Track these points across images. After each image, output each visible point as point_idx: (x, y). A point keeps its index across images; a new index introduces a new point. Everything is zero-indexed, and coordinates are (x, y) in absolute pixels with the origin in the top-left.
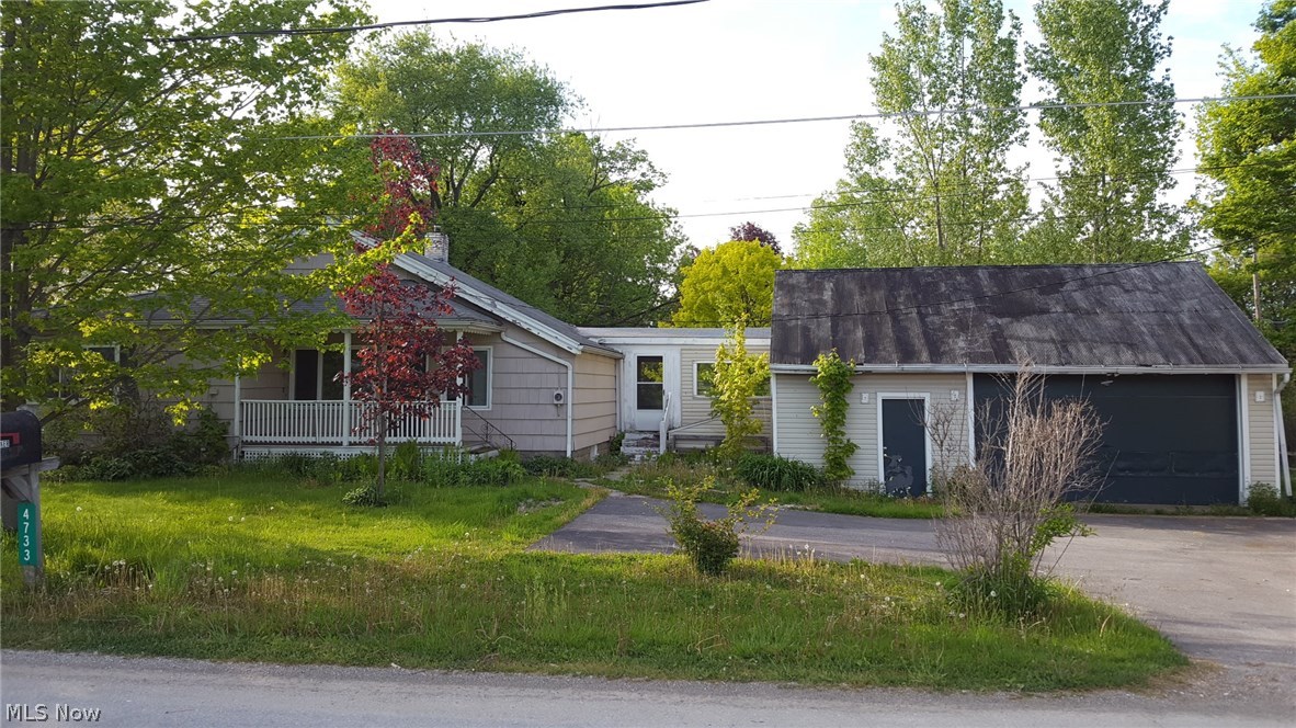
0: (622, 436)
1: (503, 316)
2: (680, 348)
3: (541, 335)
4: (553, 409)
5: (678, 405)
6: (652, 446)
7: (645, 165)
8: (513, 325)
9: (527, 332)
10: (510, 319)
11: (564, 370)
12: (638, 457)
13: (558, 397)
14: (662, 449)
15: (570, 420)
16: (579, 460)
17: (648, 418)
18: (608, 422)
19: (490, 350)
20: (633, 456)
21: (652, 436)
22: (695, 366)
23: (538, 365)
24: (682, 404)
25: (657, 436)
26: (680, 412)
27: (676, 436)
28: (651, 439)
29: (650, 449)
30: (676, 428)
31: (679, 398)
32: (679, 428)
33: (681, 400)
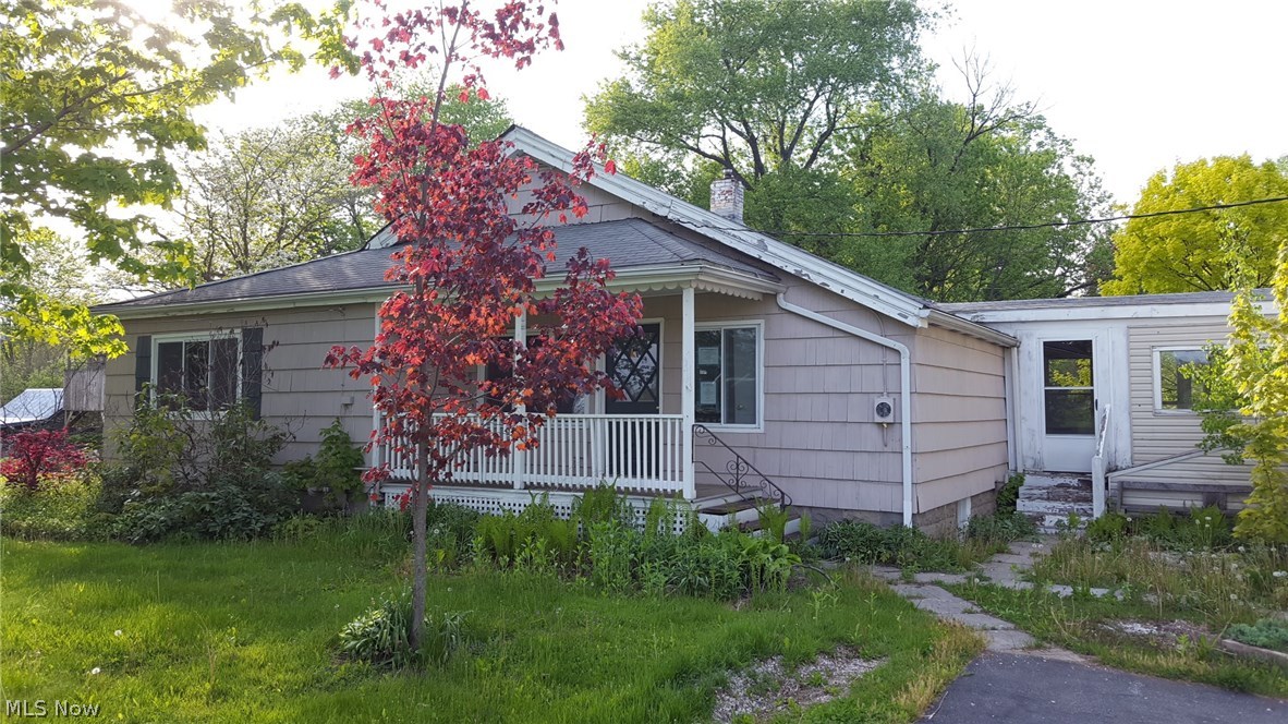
0: (1019, 480)
1: (778, 264)
2: (1124, 325)
3: (848, 294)
4: (874, 432)
5: (1125, 427)
6: (1077, 500)
7: (1042, 134)
8: (798, 280)
9: (822, 291)
10: (791, 269)
11: (891, 358)
12: (1050, 521)
13: (883, 409)
14: (1098, 508)
15: (907, 454)
16: (929, 530)
17: (1067, 450)
18: (993, 456)
19: (759, 324)
20: (1041, 517)
21: (1075, 482)
22: (1157, 358)
23: (842, 350)
24: (1132, 425)
25: (1086, 482)
26: (1129, 440)
27: (1122, 482)
28: (1074, 488)
29: (1072, 504)
30: (1122, 469)
31: (1126, 415)
32: (1128, 467)
33: (1131, 419)
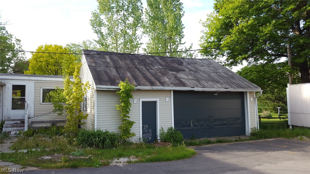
0: (3, 122)
2: (34, 81)
5: (33, 107)
12: (13, 133)
14: (26, 129)
17: (18, 114)
20: (10, 132)
21: (19, 122)
22: (42, 90)
24: (35, 107)
25: (23, 122)
26: (34, 110)
27: (32, 121)
28: (19, 124)
29: (19, 128)
30: (31, 118)
31: (33, 104)
32: (33, 118)
33: (35, 105)
